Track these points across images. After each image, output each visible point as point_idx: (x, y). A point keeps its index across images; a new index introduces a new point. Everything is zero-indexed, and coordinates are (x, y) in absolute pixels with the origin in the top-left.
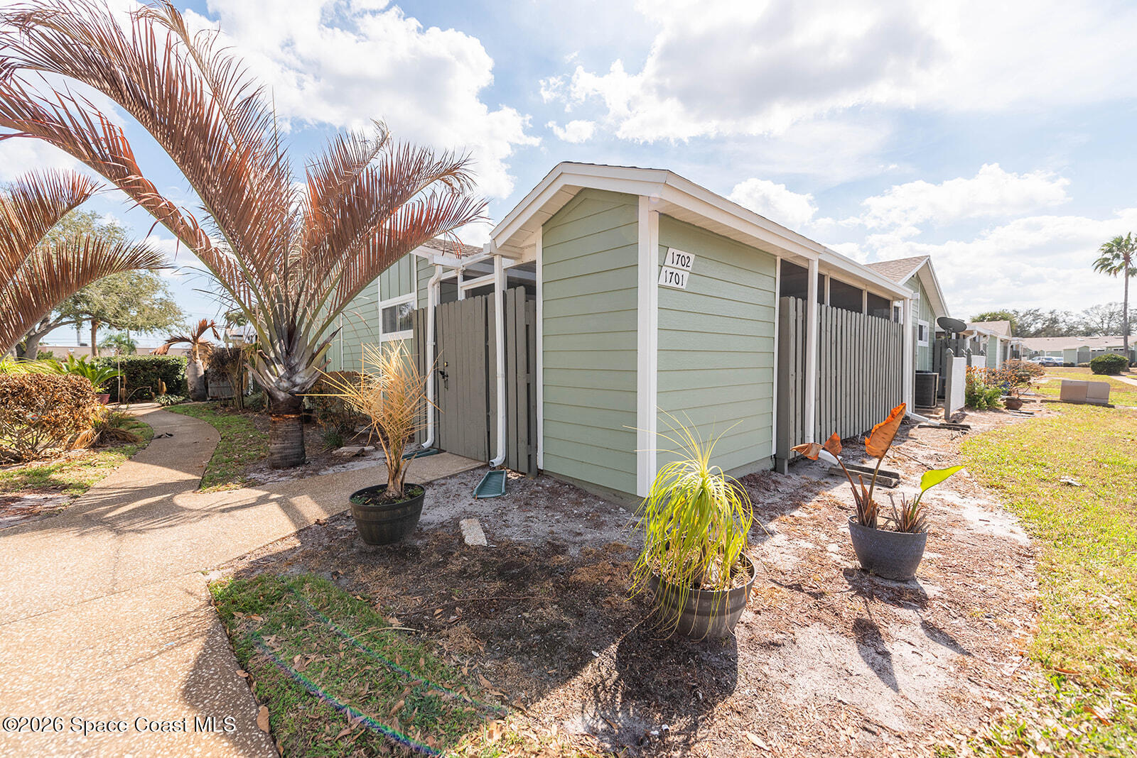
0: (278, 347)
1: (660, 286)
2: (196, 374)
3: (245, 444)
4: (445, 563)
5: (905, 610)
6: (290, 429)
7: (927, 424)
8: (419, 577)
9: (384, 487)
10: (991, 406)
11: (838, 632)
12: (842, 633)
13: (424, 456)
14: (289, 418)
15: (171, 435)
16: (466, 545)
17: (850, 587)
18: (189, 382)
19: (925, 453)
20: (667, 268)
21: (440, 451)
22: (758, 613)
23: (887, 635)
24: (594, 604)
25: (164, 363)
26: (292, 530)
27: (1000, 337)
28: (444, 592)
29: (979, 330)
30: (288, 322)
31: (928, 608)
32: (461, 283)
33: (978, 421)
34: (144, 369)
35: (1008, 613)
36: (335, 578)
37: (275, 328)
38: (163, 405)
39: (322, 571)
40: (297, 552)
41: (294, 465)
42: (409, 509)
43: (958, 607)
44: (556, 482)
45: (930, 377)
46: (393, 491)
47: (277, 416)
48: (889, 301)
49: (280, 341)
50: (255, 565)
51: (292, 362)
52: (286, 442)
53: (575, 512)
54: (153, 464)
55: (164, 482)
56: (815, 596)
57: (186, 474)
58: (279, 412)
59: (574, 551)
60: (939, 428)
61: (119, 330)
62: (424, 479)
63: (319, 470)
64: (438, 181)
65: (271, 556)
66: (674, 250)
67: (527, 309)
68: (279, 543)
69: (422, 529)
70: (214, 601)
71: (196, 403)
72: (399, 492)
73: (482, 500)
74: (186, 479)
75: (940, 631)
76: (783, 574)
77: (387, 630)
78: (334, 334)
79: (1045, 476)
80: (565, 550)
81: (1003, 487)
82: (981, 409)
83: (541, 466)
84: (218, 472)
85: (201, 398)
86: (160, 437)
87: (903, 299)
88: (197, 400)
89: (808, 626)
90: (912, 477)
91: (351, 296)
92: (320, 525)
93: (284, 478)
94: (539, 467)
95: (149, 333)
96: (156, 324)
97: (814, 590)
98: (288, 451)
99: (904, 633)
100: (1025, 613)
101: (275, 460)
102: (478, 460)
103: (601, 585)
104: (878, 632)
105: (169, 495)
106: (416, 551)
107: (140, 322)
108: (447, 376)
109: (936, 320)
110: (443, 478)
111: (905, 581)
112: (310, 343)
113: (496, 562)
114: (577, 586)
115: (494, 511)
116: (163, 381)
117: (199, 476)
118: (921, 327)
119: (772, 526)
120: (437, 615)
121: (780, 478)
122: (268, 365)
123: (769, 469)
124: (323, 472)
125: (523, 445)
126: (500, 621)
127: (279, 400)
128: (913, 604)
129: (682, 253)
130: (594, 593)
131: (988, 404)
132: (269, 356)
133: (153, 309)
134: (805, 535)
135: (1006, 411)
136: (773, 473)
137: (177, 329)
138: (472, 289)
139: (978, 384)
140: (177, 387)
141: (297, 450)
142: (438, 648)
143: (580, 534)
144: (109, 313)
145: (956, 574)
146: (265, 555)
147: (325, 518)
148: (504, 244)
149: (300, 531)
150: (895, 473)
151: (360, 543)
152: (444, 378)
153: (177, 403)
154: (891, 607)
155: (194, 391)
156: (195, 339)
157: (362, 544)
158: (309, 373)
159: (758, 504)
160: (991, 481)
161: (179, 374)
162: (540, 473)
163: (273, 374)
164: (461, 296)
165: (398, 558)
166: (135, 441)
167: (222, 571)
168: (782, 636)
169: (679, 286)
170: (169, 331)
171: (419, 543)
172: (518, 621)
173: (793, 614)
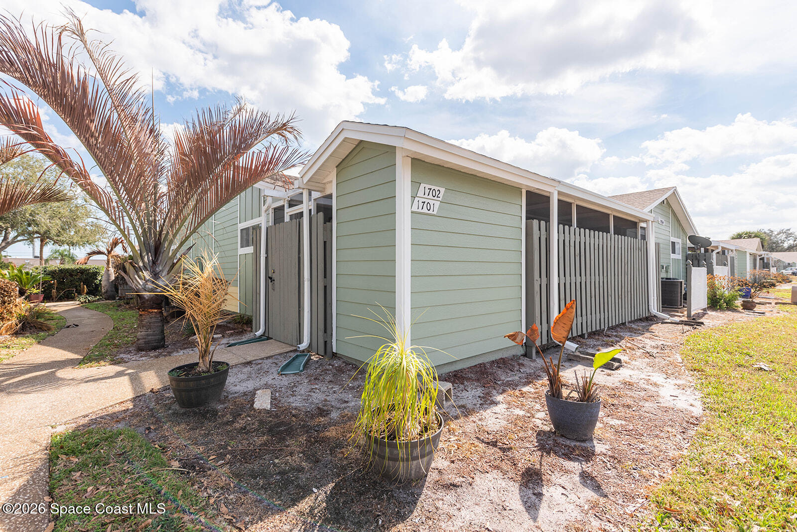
0: (146, 259)
1: (412, 212)
2: (108, 279)
3: (127, 333)
4: (233, 422)
5: (572, 463)
6: (153, 320)
7: (670, 321)
8: (209, 432)
9: (197, 364)
10: (729, 306)
11: (509, 477)
12: (512, 478)
13: (255, 342)
14: (152, 312)
15: (77, 326)
16: (254, 409)
17: (537, 444)
18: (103, 285)
19: (653, 344)
20: (418, 199)
21: (269, 338)
22: (453, 462)
23: (548, 480)
24: (331, 454)
25: (86, 271)
26: (131, 395)
27: (749, 251)
28: (223, 443)
29: (722, 246)
30: (155, 239)
31: (591, 462)
32: (287, 210)
33: (714, 319)
34: (71, 275)
35: (653, 466)
36: (147, 432)
37: (144, 244)
38: (82, 303)
39: (140, 426)
40: (128, 412)
41: (155, 348)
42: (212, 380)
43: (616, 461)
44: (344, 362)
45: (677, 283)
46: (202, 367)
47: (143, 311)
48: (636, 223)
49: (147, 254)
50: (94, 422)
51: (157, 269)
52: (149, 330)
53: (351, 385)
54: (53, 347)
55: (55, 360)
56: (503, 450)
57: (74, 354)
58: (145, 307)
59: (334, 415)
60: (678, 324)
61: (59, 245)
62: (246, 360)
63: (172, 352)
64: (275, 135)
65: (107, 415)
66: (425, 185)
67: (325, 229)
68: (117, 405)
69: (227, 397)
70: (51, 447)
71: (107, 301)
72: (207, 368)
73: (283, 376)
74: (72, 358)
75: (592, 479)
76: (488, 434)
77: (167, 470)
78: (190, 249)
79: (743, 362)
80: (328, 414)
81: (702, 371)
82: (721, 309)
83: (334, 351)
84: (97, 353)
85: (111, 297)
86: (68, 327)
87: (646, 221)
88: (109, 300)
89: (487, 472)
90: (633, 362)
91: (203, 221)
92: (154, 393)
93: (144, 358)
94: (333, 351)
95: (82, 248)
96: (87, 242)
97: (505, 446)
98: (150, 337)
99: (564, 480)
100: (667, 467)
101: (140, 344)
102: (292, 345)
103: (343, 439)
104: (541, 478)
105: (54, 370)
106: (215, 413)
107: (75, 239)
108: (274, 280)
109: (687, 237)
110: (261, 359)
111: (584, 441)
112: (172, 255)
113: (271, 421)
114: (324, 440)
115: (288, 384)
116: (84, 284)
117: (82, 356)
118: (673, 243)
119: (500, 398)
120: (210, 460)
121: (526, 361)
122: (137, 272)
123: (519, 354)
124: (175, 354)
125: (321, 333)
126: (256, 466)
127: (144, 298)
128: (581, 458)
129: (433, 187)
130: (334, 445)
131: (727, 305)
132: (138, 265)
133: (86, 230)
134: (522, 405)
135: (743, 311)
136: (521, 357)
137: (103, 245)
138: (295, 214)
139: (718, 289)
140: (94, 290)
141: (158, 336)
142: (199, 484)
143: (347, 402)
144: (53, 232)
145: (628, 437)
146: (104, 414)
147: (159, 387)
148: (309, 181)
149: (137, 397)
150: (618, 359)
151: (176, 407)
152: (271, 281)
153: (93, 302)
154: (561, 460)
155: (106, 292)
156: (109, 252)
157: (177, 407)
158: (170, 278)
159: (499, 381)
160: (696, 366)
161: (97, 279)
162: (334, 355)
163: (141, 279)
164: (287, 219)
165: (200, 418)
166: (49, 329)
167: (67, 425)
168: (463, 480)
169: (431, 212)
170: (97, 246)
171: (220, 407)
172: (269, 465)
173: (479, 463)
